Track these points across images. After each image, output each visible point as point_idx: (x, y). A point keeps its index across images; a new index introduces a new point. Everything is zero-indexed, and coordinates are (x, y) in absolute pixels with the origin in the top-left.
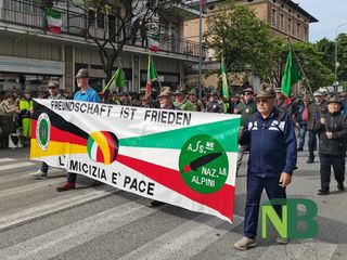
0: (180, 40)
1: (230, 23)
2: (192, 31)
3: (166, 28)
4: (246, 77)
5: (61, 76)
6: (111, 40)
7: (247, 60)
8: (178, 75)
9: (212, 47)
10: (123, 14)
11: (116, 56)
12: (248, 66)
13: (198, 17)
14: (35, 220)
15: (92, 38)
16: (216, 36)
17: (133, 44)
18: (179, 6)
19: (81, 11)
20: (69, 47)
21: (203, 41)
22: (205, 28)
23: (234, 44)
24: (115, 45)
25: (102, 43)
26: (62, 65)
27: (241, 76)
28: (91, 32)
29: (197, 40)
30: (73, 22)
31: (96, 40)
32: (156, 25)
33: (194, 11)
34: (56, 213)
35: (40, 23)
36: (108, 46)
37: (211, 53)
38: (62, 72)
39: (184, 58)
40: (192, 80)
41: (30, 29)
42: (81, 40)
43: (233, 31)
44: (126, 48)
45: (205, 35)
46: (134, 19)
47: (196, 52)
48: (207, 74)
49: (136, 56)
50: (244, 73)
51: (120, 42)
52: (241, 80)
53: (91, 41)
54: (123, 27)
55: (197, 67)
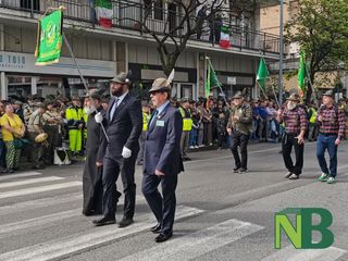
0: (255, 33)
1: (318, 10)
2: (270, 21)
3: (238, 18)
4: (338, 78)
6: (172, 34)
7: (339, 56)
8: (253, 76)
9: (294, 40)
10: (186, 2)
11: (177, 54)
12: (341, 64)
14: (94, 248)
15: (149, 32)
16: (302, 27)
17: (198, 39)
20: (121, 43)
21: (285, 33)
22: (287, 18)
23: (325, 37)
24: (178, 40)
25: (161, 38)
26: (113, 65)
27: (332, 77)
28: (149, 24)
29: (277, 32)
30: (127, 12)
31: (154, 35)
32: (226, 15)
34: (117, 240)
35: (87, 15)
36: (169, 41)
37: (294, 48)
38: (113, 74)
40: (270, 82)
41: (76, 23)
42: (136, 35)
43: (322, 18)
44: (191, 44)
45: (287, 26)
46: (199, 8)
47: (275, 48)
48: (291, 74)
49: (202, 53)
50: (336, 73)
51: (183, 37)
52: (333, 82)
53: (148, 35)
54: (187, 18)
55: (276, 66)
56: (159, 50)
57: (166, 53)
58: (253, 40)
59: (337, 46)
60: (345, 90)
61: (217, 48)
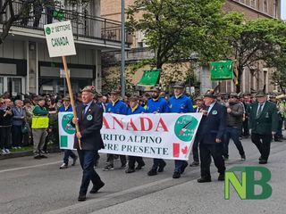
0: (94, 19)
4: (192, 69)
8: (93, 68)
9: (139, 27)
12: (193, 54)
16: (146, 12)
21: (128, 20)
23: (173, 23)
27: (184, 68)
29: (118, 18)
37: (140, 36)
39: (100, 43)
40: (113, 75)
45: (130, 12)
49: (32, 41)
50: (188, 64)
52: (185, 76)
58: (92, 27)
59: (188, 34)
60: (199, 83)
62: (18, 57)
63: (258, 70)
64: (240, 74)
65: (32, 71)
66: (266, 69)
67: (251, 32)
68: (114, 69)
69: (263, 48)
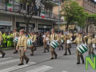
0: (52, 14)
1: (69, 7)
2: (56, 10)
3: (47, 9)
5: (11, 26)
6: (28, 14)
7: (75, 20)
8: (51, 26)
9: (63, 16)
10: (32, 5)
11: (30, 19)
12: (76, 22)
13: (58, 5)
15: (22, 13)
18: (52, 2)
19: (18, 4)
20: (14, 16)
21: (60, 14)
22: (61, 9)
23: (71, 15)
25: (25, 15)
26: (11, 22)
27: (74, 26)
28: (21, 11)
29: (58, 13)
30: (16, 8)
31: (23, 14)
32: (43, 9)
33: (57, 3)
36: (27, 16)
37: (63, 18)
38: (11, 25)
39: (53, 20)
40: (56, 27)
42: (18, 14)
43: (71, 10)
44: (33, 17)
45: (61, 12)
47: (57, 18)
48: (61, 25)
49: (37, 19)
50: (74, 25)
51: (31, 15)
52: (74, 28)
53: (22, 14)
54: (32, 9)
55: (57, 23)
56: (25, 18)
57: (27, 19)
58: (51, 16)
59: (75, 18)
60: (77, 30)
61: (41, 18)
62: (33, 23)
63: (92, 27)
64: (88, 28)
65: (36, 26)
66: (94, 27)
67: (91, 17)
68: (56, 26)
69: (93, 21)
